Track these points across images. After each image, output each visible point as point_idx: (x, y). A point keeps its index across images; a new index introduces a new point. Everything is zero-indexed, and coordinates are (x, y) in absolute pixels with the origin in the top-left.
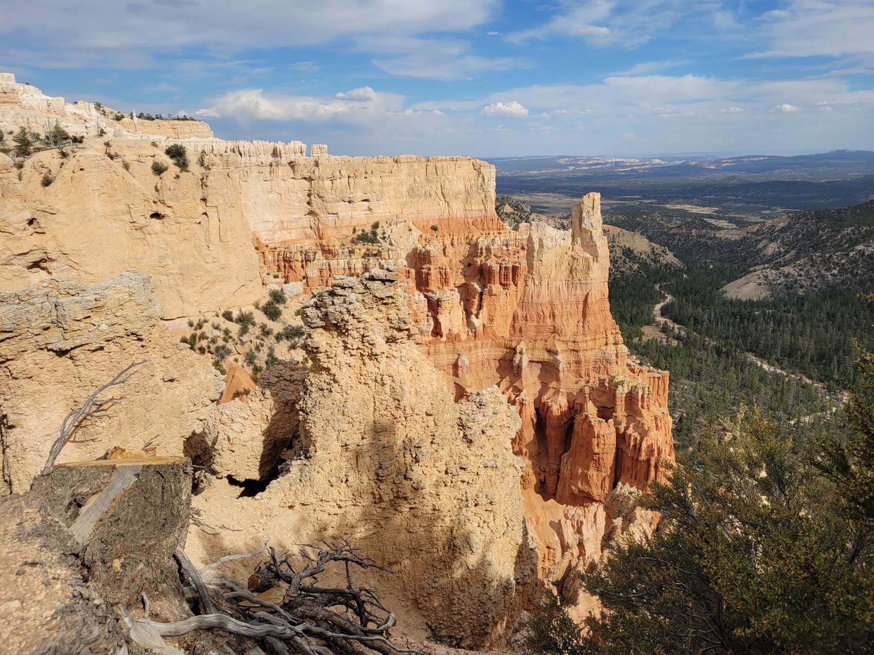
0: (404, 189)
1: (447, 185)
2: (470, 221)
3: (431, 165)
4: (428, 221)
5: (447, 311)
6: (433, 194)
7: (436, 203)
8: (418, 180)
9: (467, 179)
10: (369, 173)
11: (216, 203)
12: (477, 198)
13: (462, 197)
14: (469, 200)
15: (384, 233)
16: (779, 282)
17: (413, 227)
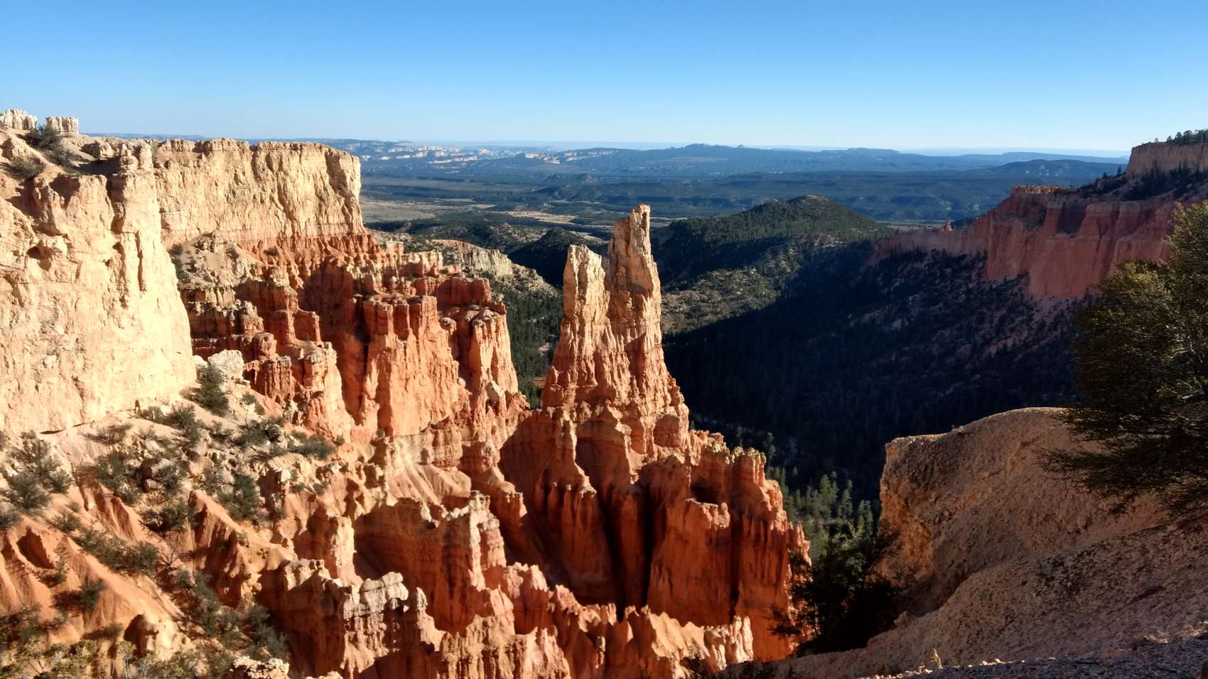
0: (221, 193)
1: (290, 186)
2: (327, 239)
3: (262, 156)
4: (260, 243)
5: (318, 378)
6: (267, 201)
7: (271, 212)
8: (241, 177)
9: (319, 176)
10: (162, 165)
11: (136, 227)
12: (335, 204)
13: (312, 204)
14: (324, 208)
15: (192, 263)
16: (681, 309)
17: (238, 250)
